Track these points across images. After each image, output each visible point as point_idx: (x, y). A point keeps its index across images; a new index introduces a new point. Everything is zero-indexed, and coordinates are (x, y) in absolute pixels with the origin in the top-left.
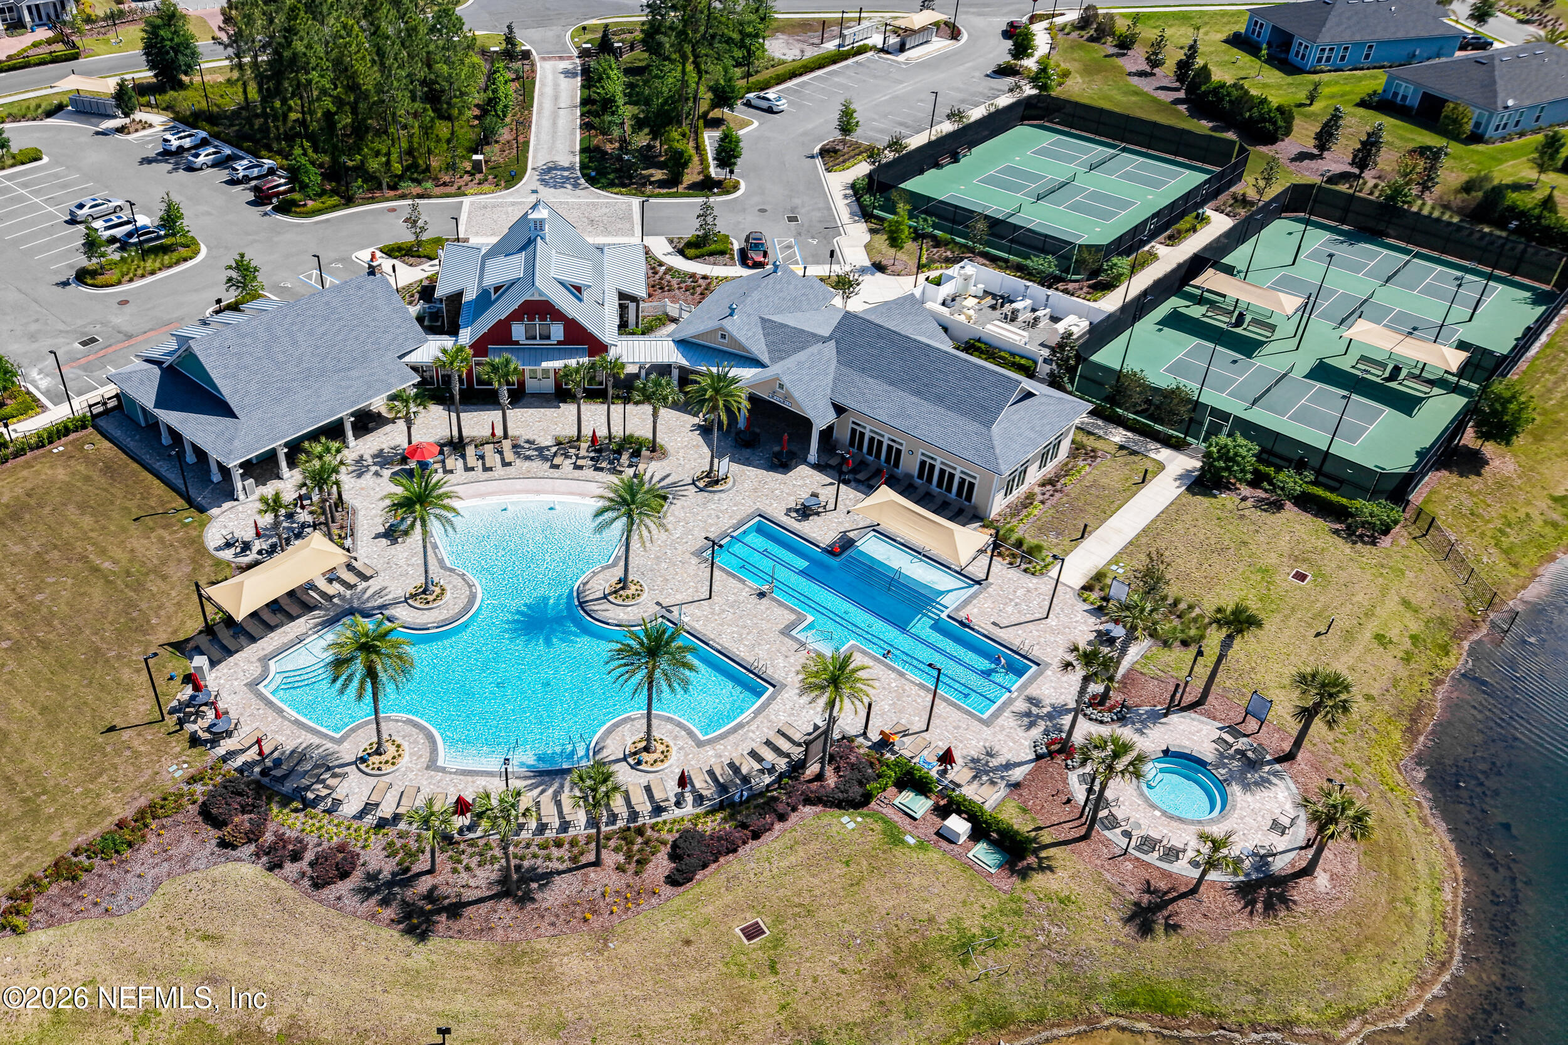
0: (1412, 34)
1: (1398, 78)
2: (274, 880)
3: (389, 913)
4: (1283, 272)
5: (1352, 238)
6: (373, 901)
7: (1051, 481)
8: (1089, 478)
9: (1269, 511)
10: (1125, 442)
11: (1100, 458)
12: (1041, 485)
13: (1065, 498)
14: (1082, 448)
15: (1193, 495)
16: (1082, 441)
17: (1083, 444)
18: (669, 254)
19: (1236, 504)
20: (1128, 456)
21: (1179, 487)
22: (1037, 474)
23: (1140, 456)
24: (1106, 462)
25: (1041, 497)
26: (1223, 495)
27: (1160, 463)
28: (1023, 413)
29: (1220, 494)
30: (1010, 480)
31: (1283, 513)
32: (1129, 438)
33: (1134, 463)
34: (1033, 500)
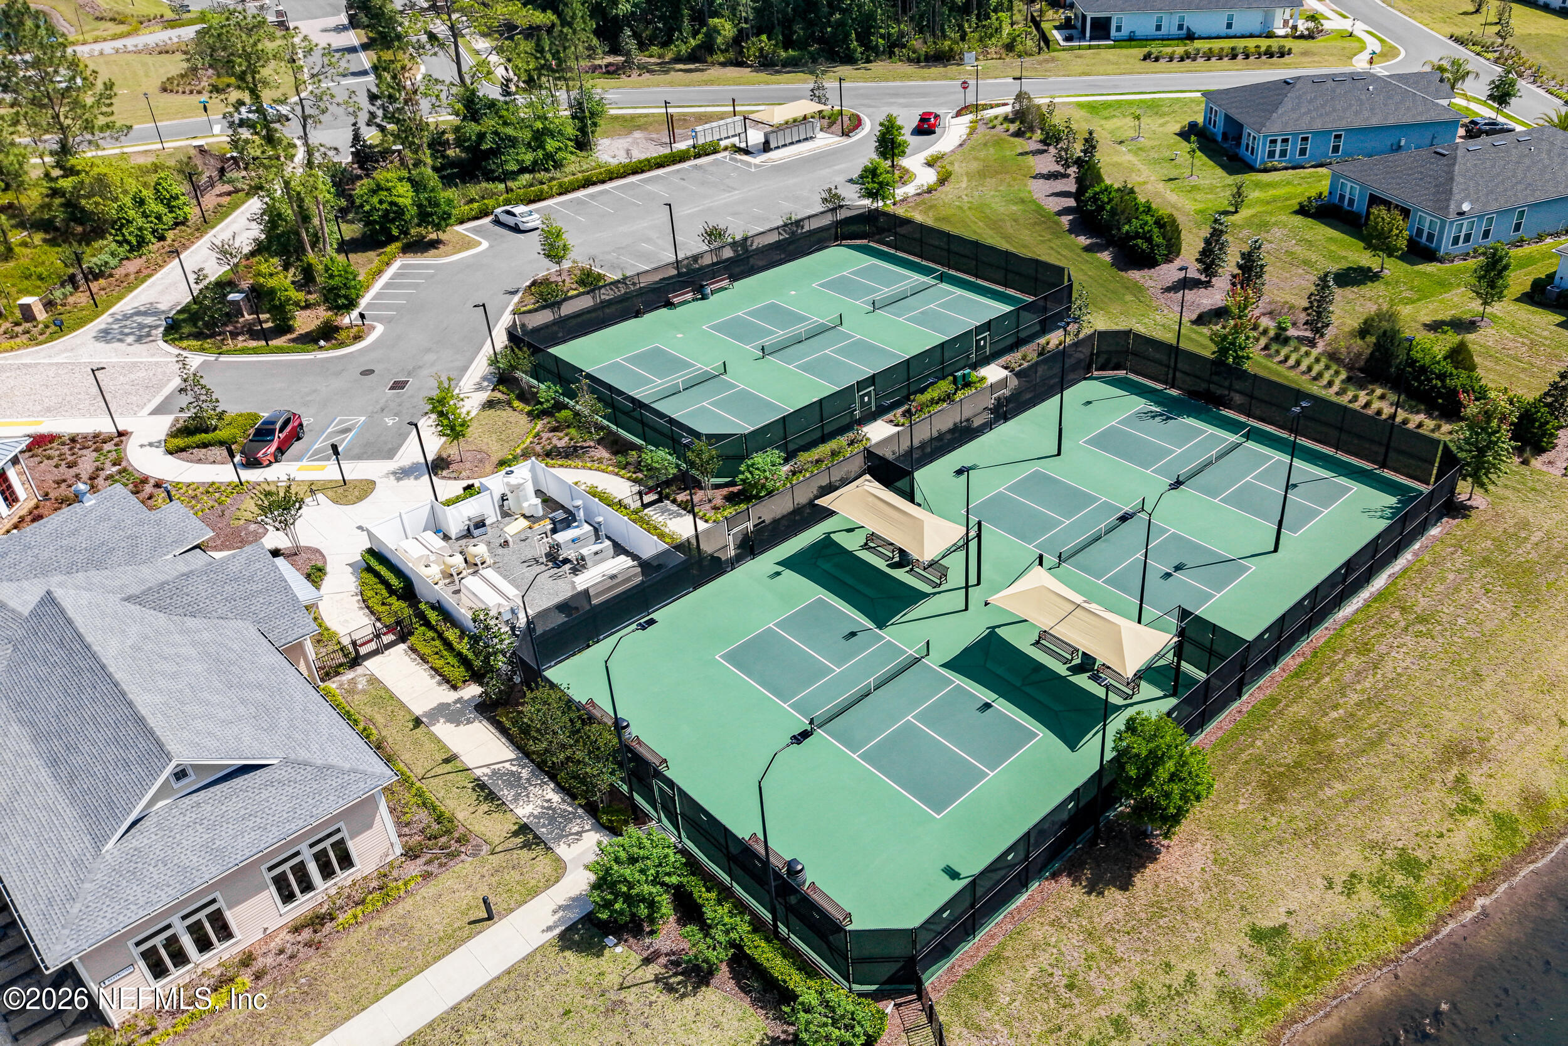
0: (1391, 121)
1: (1347, 178)
4: (1037, 467)
5: (1172, 408)
7: (323, 919)
8: (400, 909)
9: (677, 991)
10: (535, 817)
11: (463, 856)
12: (296, 930)
13: (313, 963)
14: (448, 832)
15: (562, 950)
16: (460, 816)
17: (456, 822)
18: (151, 445)
19: (627, 972)
20: (515, 851)
21: (549, 929)
22: (284, 909)
23: (539, 850)
24: (465, 866)
25: (269, 961)
26: (619, 949)
27: (560, 868)
28: (209, 808)
29: (616, 945)
30: (154, 949)
31: (700, 996)
32: (549, 808)
33: (513, 868)
34: (243, 971)
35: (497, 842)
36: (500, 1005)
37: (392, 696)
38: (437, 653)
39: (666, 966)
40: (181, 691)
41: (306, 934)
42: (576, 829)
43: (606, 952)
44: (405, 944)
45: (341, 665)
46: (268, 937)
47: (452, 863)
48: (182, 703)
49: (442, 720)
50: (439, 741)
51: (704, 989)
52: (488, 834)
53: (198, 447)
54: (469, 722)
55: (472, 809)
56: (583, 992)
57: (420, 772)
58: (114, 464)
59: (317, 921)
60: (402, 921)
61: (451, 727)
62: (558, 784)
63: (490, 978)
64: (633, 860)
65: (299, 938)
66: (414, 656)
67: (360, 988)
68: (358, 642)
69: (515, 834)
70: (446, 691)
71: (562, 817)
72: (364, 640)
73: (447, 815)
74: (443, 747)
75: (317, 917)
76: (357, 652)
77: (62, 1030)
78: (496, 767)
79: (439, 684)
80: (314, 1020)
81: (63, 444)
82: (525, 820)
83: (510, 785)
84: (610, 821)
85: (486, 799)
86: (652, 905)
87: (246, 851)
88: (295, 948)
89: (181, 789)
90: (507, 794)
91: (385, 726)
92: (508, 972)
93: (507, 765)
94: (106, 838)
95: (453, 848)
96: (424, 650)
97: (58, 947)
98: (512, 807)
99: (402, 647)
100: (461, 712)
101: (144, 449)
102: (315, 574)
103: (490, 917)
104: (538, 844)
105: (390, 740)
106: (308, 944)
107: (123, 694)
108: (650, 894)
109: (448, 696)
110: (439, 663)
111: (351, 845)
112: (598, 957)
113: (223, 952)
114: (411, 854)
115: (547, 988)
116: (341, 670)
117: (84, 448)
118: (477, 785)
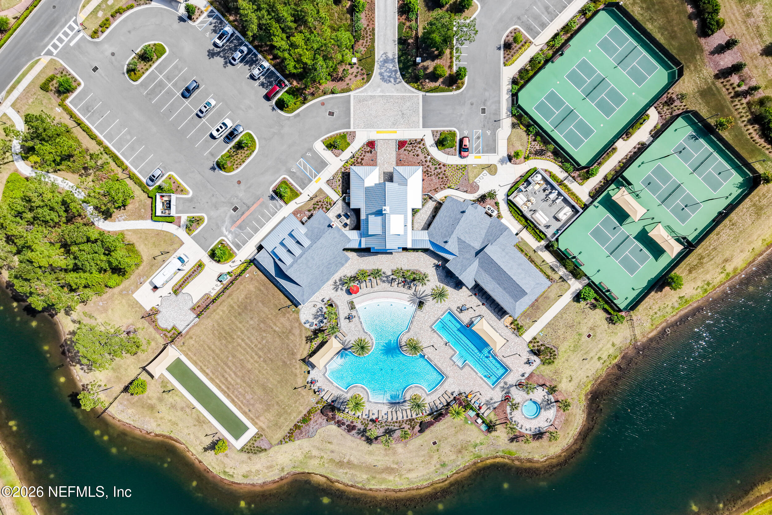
2: (339, 429)
3: (363, 438)
4: (659, 162)
6: (360, 436)
9: (592, 309)
10: (563, 275)
15: (574, 302)
18: (432, 146)
19: (584, 306)
20: (561, 282)
21: (571, 298)
26: (582, 302)
27: (570, 286)
31: (596, 311)
32: (565, 273)
33: (562, 285)
35: (557, 280)
39: (590, 305)
50: (540, 256)
54: (544, 251)
55: (551, 273)
56: (578, 310)
57: (540, 264)
61: (541, 252)
62: (565, 268)
69: (560, 278)
70: (538, 243)
71: (568, 275)
74: (542, 258)
77: (504, 315)
79: (536, 241)
81: (409, 144)
83: (557, 267)
85: (553, 270)
91: (530, 253)
92: (567, 305)
93: (555, 262)
98: (558, 272)
100: (542, 248)
104: (565, 281)
105: (531, 256)
112: (579, 303)
115: (573, 308)
118: (551, 267)
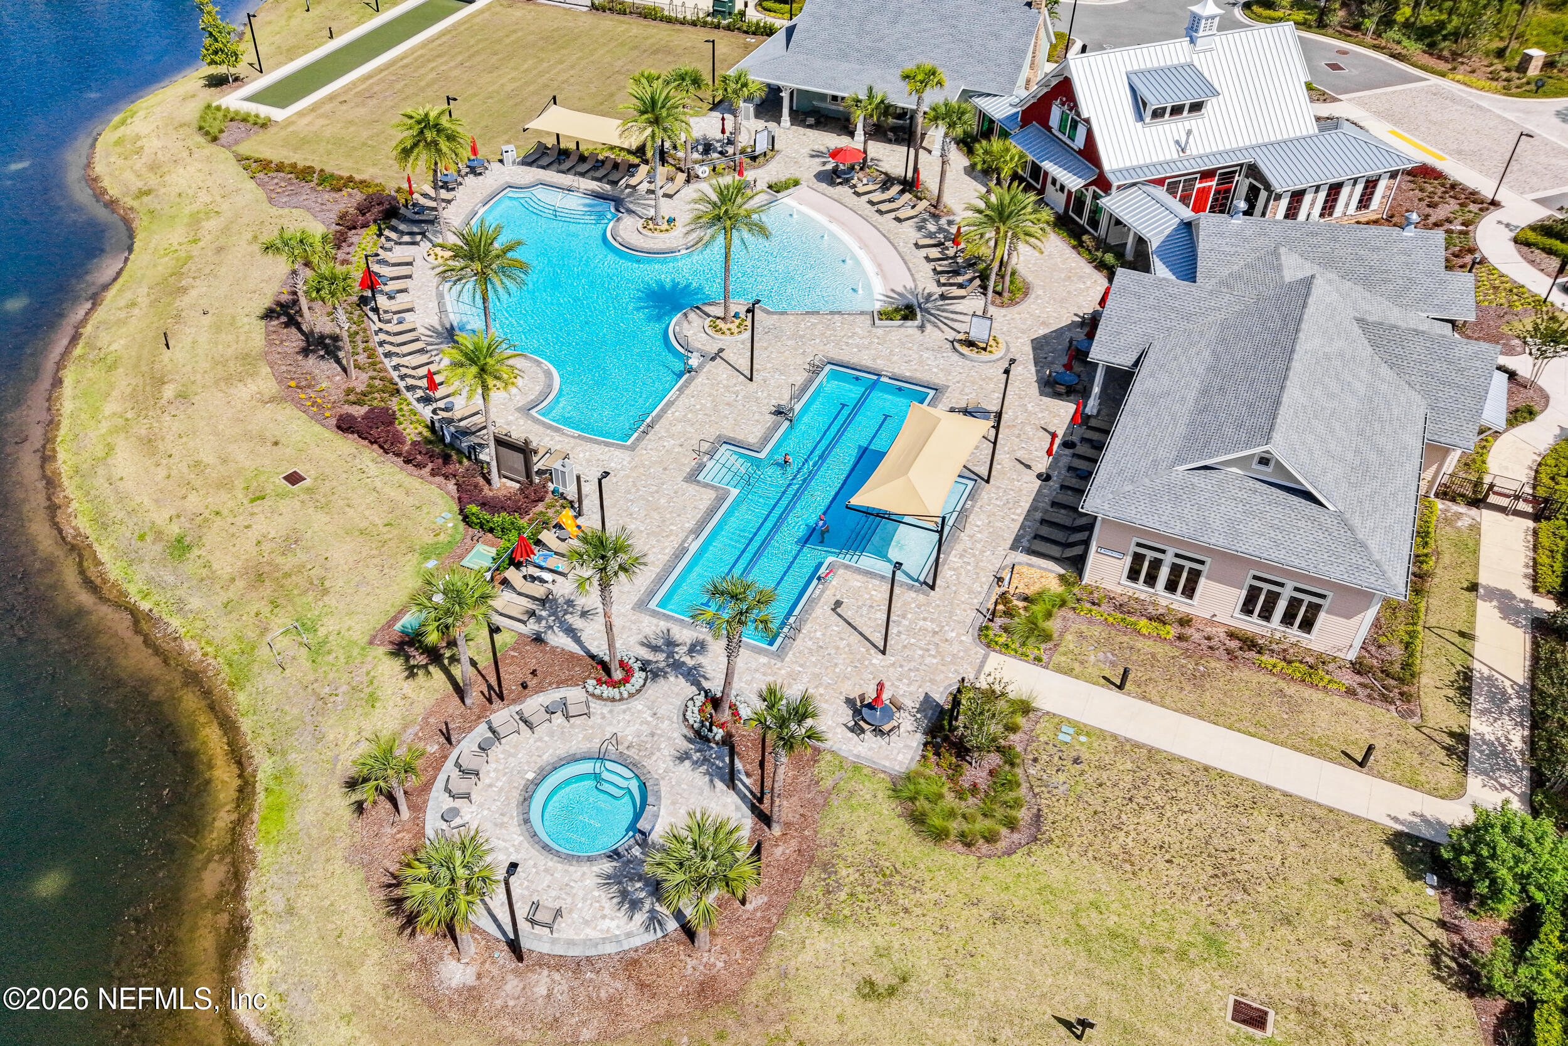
7: (1254, 646)
8: (1308, 692)
9: (1439, 969)
10: (1483, 739)
11: (1393, 708)
12: (1232, 635)
13: (1218, 665)
14: (1401, 680)
15: (1388, 842)
16: (1424, 680)
17: (1415, 681)
18: (1507, 225)
19: (1417, 911)
20: (1436, 745)
21: (1396, 819)
22: (1237, 614)
23: (1455, 762)
24: (1386, 716)
25: (1196, 636)
26: (1430, 892)
27: (1458, 791)
28: (1259, 499)
29: (1432, 887)
30: (1144, 556)
31: (1453, 994)
32: (1503, 745)
33: (1420, 753)
34: (1176, 625)
35: (1430, 725)
36: (1300, 822)
37: (1476, 552)
38: (1552, 551)
39: (1453, 945)
40: (1323, 409)
41: (1234, 644)
42: (1506, 782)
43: (1418, 883)
44: (1286, 716)
45: (1463, 496)
46: (1211, 622)
47: (1378, 703)
48: (1316, 417)
49: (1495, 603)
50: (1474, 615)
51: (1463, 995)
52: (1430, 713)
53: (1543, 249)
54: (1516, 624)
55: (1439, 684)
56: (1367, 883)
57: (1432, 621)
58: (1463, 224)
59: (1250, 643)
60: (1300, 701)
61: (1497, 614)
62: (1532, 736)
63: (1313, 798)
64: (1520, 843)
65: (1227, 642)
66: (1530, 538)
67: (1228, 710)
68: (1495, 489)
69: (1452, 734)
70: (1525, 587)
71: (1506, 761)
72: (1503, 490)
73: (1416, 669)
74: (1472, 623)
75: (1252, 641)
76: (1487, 495)
77: (1058, 555)
78: (1497, 675)
79: (1526, 576)
80: (1182, 696)
81: (1443, 185)
82: (1472, 733)
83: (1492, 698)
84: (1542, 804)
85: (1459, 688)
86: (1496, 892)
87: (1252, 548)
88: (1219, 644)
89: (1255, 471)
90: (1480, 701)
91: (1445, 568)
92: (1331, 810)
93: (1508, 683)
94: (1184, 461)
95: (1391, 695)
96: (1545, 541)
97: (1099, 501)
98: (1472, 713)
99: (1530, 524)
100: (1518, 612)
101: (1500, 226)
102: (1521, 414)
103: (1361, 764)
104: (1460, 759)
105: (1436, 580)
106: (1229, 652)
107: (1285, 378)
108: (1504, 883)
109: (1522, 590)
110: (1544, 559)
111: (1322, 616)
112: (1408, 878)
113: (1177, 603)
114: (1358, 667)
115: (1346, 851)
116: (1459, 499)
117: (1455, 198)
118: (1465, 673)
